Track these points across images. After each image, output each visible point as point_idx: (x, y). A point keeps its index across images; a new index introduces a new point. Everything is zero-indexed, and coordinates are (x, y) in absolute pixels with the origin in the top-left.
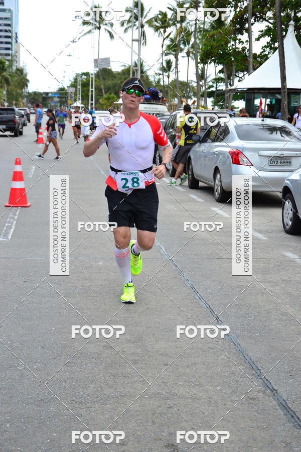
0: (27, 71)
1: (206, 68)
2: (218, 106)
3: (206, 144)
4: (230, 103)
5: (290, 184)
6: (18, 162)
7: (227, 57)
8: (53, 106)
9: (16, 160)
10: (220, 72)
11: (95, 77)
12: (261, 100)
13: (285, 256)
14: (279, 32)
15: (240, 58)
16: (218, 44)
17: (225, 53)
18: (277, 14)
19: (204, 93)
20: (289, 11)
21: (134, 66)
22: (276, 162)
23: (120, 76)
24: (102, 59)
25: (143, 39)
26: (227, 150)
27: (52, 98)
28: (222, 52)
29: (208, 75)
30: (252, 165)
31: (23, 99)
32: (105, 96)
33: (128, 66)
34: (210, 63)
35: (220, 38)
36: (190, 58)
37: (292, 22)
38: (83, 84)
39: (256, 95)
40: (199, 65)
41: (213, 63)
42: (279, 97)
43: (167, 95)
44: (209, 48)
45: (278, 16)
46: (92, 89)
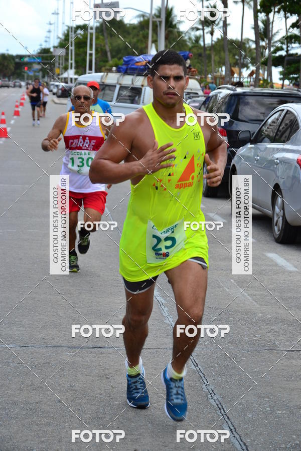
1: (271, 20)
2: (289, 79)
10: (294, 25)
11: (97, 32)
19: (267, 59)
21: (156, 16)
23: (135, 31)
24: (107, 4)
26: (294, 157)
27: (30, 63)
29: (274, 31)
32: (111, 62)
33: (146, 15)
34: (279, 12)
38: (77, 43)
40: (259, 14)
41: (282, 13)
43: (210, 61)
46: (91, 51)
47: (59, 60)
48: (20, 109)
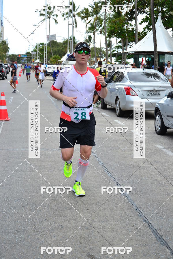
0: (8, 42)
1: (111, 40)
2: (118, 62)
3: (111, 84)
4: (125, 60)
5: (159, 106)
6: (3, 95)
7: (123, 34)
8: (23, 62)
9: (2, 94)
10: (119, 42)
11: (48, 46)
12: (143, 58)
13: (156, 147)
14: (153, 20)
15: (130, 34)
16: (118, 27)
17: (122, 31)
18: (152, 9)
19: (110, 54)
20: (158, 7)
21: (70, 40)
22: (151, 94)
23: (61, 45)
24: (51, 35)
25: (75, 24)
26: (123, 87)
27: (23, 58)
28: (120, 31)
29: (112, 44)
30: (138, 96)
31: (6, 58)
32: (53, 56)
33: (66, 39)
34: (114, 37)
35: (119, 23)
36: (102, 35)
37: (160, 14)
38: (40, 49)
39: (140, 56)
40: (107, 38)
42: (153, 56)
44: (113, 28)
45: (152, 10)
46: (46, 53)
47: (34, 56)
48: (21, 74)
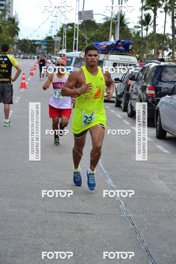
11: (79, 28)
21: (114, 19)
24: (86, 12)
27: (40, 45)
43: (145, 46)
47: (57, 43)
